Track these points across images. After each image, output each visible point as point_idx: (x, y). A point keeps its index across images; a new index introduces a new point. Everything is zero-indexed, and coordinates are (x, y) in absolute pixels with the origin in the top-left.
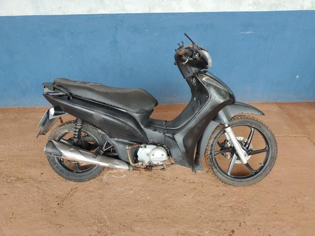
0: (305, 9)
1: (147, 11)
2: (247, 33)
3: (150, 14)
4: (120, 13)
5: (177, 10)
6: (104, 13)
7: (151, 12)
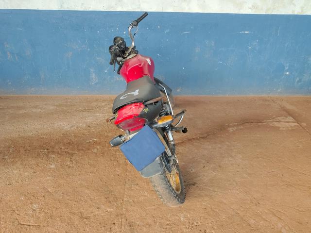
0: (296, 13)
1: (160, 10)
4: (137, 11)
7: (164, 11)
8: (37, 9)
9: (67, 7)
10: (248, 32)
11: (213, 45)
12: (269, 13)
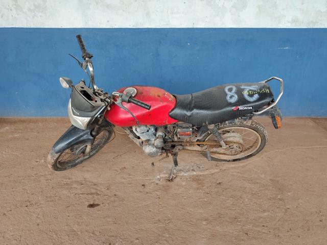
1: (190, 26)
2: (285, 48)
4: (165, 27)
5: (219, 25)
6: (149, 27)
7: (195, 27)
8: (60, 27)
9: (92, 25)
12: (311, 26)
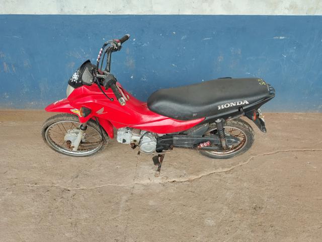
2: (281, 38)
3: (179, 15)
4: (148, 14)
5: (208, 12)
6: (130, 14)
7: (180, 14)
8: (34, 14)
9: (68, 11)
10: (283, 38)
11: (239, 53)
